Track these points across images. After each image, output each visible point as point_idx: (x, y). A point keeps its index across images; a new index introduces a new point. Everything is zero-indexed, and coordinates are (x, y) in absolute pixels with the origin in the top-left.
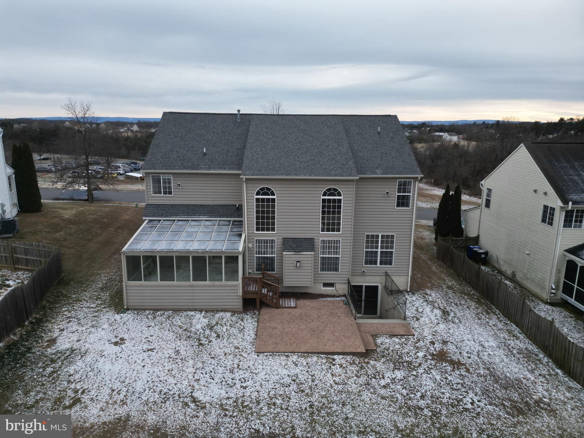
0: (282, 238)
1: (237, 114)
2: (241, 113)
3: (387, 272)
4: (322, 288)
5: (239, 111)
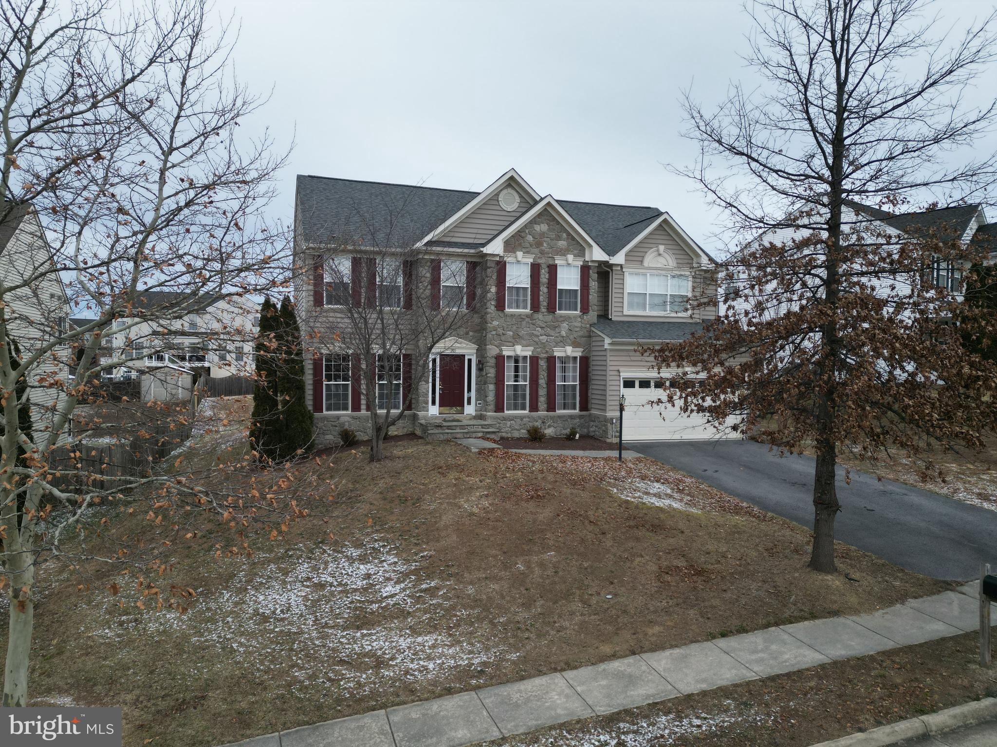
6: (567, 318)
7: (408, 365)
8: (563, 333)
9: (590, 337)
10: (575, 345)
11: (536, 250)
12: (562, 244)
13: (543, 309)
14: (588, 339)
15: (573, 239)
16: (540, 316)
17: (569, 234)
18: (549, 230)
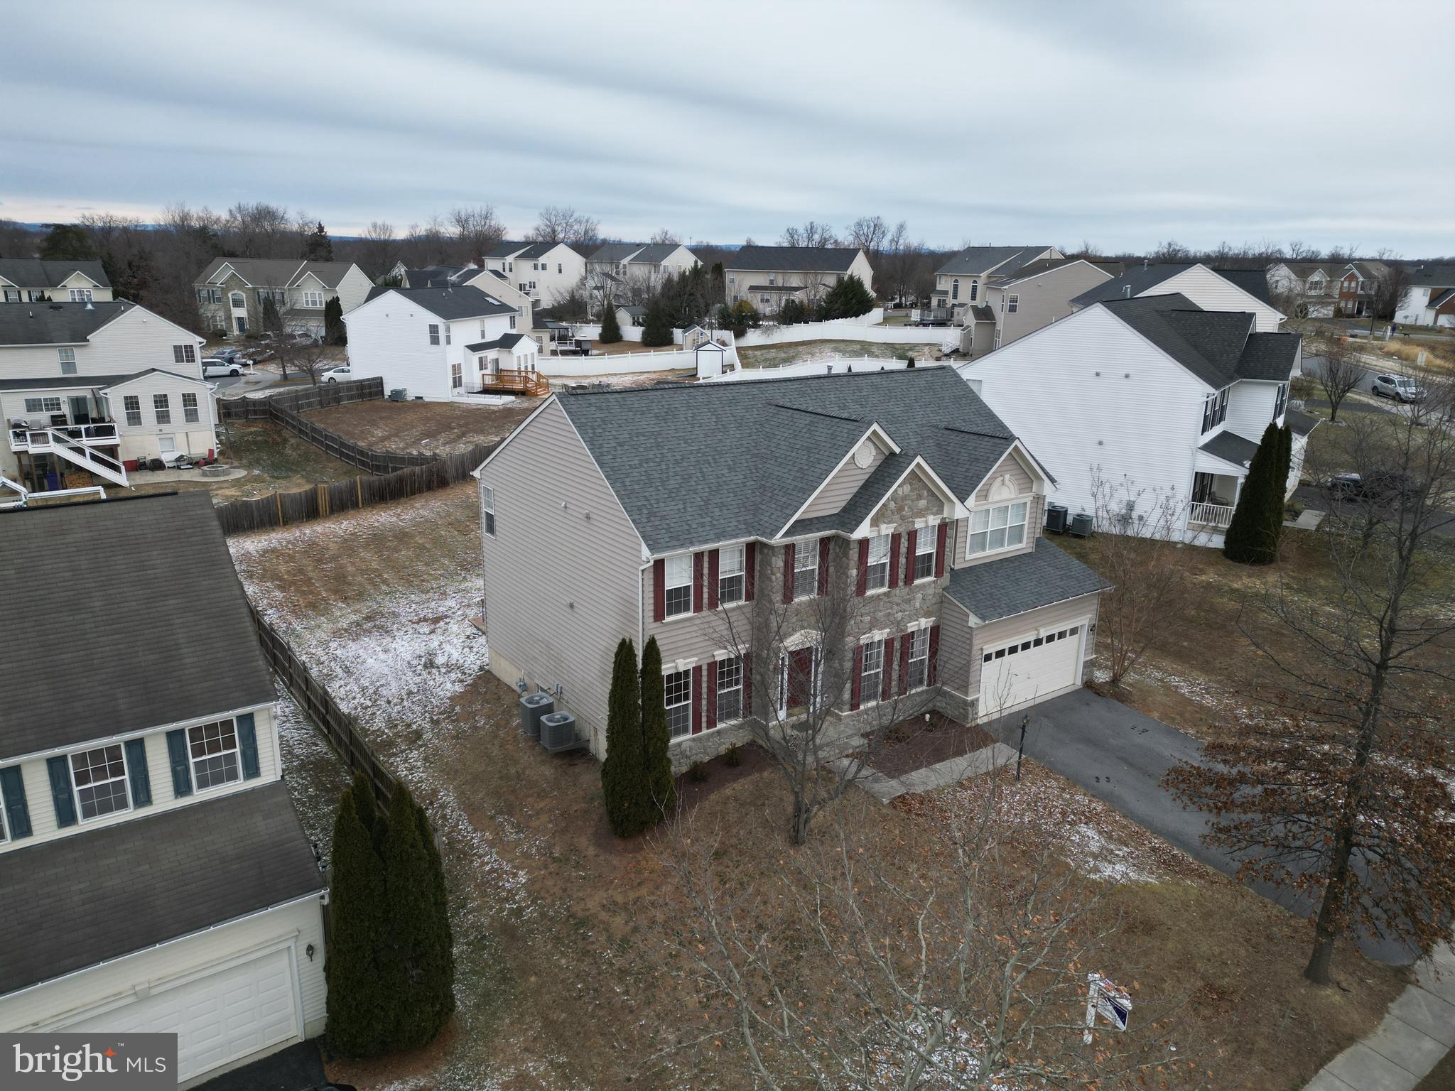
6: (923, 586)
7: (749, 670)
8: (918, 605)
9: (942, 602)
10: (927, 615)
11: (897, 517)
12: (923, 503)
13: (901, 583)
14: (940, 606)
15: (933, 495)
16: (897, 591)
17: (929, 490)
18: (912, 490)
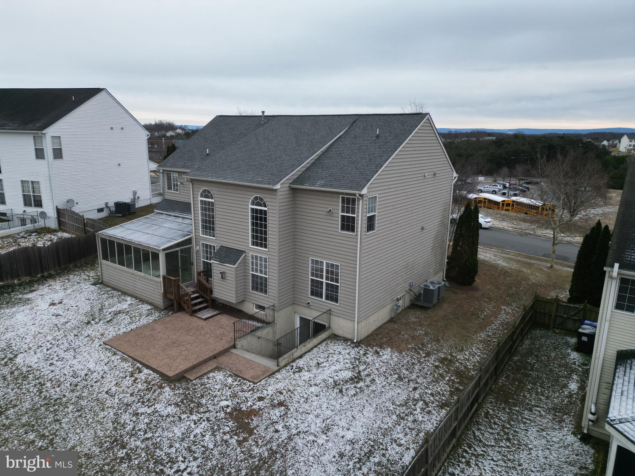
0: (220, 245)
1: (261, 116)
2: (265, 114)
3: (332, 310)
4: (255, 309)
5: (263, 112)
